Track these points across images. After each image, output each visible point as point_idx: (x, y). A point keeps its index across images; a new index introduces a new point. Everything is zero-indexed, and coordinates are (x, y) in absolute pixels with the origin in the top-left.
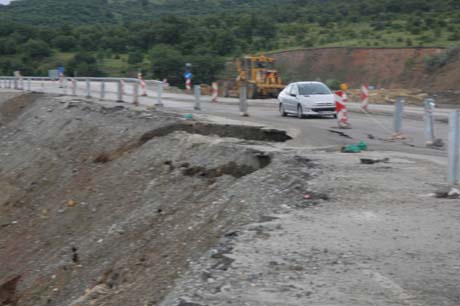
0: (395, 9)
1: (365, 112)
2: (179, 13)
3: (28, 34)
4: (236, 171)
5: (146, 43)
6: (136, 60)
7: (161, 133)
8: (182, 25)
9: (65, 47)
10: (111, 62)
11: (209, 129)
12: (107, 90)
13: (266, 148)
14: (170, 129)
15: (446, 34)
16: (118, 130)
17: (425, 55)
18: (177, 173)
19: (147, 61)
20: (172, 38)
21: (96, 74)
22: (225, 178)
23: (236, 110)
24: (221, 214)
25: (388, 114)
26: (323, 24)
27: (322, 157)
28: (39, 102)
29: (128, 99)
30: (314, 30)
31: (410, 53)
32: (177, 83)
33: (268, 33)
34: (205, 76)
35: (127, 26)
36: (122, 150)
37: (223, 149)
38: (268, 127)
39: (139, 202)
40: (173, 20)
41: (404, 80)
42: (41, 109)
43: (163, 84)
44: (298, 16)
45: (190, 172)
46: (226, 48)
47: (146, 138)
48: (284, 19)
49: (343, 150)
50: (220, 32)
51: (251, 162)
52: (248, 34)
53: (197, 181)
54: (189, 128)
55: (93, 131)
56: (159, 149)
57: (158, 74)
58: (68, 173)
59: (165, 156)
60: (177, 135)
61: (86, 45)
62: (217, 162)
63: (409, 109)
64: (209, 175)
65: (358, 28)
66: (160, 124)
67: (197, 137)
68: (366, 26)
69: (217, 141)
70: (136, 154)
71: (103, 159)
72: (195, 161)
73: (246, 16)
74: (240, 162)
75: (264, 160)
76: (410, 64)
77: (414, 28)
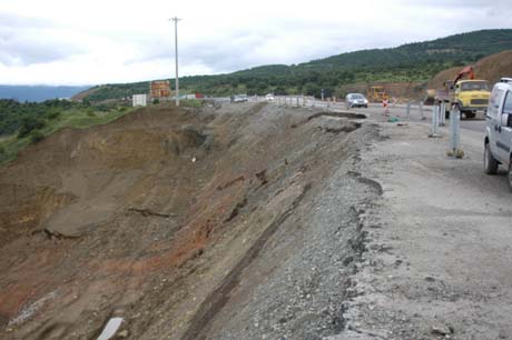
1: (393, 107)
4: (348, 130)
6: (300, 89)
7: (316, 116)
8: (318, 75)
10: (291, 90)
11: (335, 114)
12: (293, 100)
13: (359, 121)
14: (320, 114)
16: (298, 115)
17: (414, 85)
18: (324, 131)
19: (305, 89)
20: (314, 80)
21: (286, 94)
22: (343, 133)
24: (346, 145)
27: (381, 124)
28: (263, 108)
30: (370, 76)
31: (407, 85)
32: (318, 97)
33: (352, 77)
34: (328, 94)
36: (302, 122)
37: (341, 122)
39: (309, 142)
40: (314, 73)
41: (405, 95)
43: (313, 97)
44: (363, 71)
45: (329, 131)
46: (335, 84)
47: (310, 118)
48: (358, 71)
50: (333, 77)
51: (353, 127)
52: (344, 78)
53: (332, 134)
55: (290, 116)
56: (316, 122)
57: (309, 94)
58: (281, 132)
59: (318, 125)
60: (323, 116)
62: (339, 127)
64: (336, 131)
66: (316, 112)
67: (330, 117)
68: (390, 74)
69: (338, 119)
70: (307, 124)
71: (294, 126)
72: (330, 127)
73: (343, 71)
74: (348, 127)
75: (358, 126)
76: (408, 88)
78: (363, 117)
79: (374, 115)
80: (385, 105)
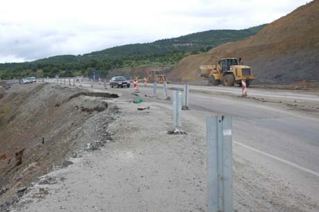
0: (156, 56)
2: (95, 59)
3: (52, 66)
4: (99, 110)
7: (76, 96)
8: (96, 62)
9: (63, 69)
11: (92, 94)
14: (79, 94)
15: (170, 63)
18: (80, 110)
22: (96, 112)
23: (103, 86)
25: (152, 87)
26: (136, 60)
29: (72, 84)
35: (81, 63)
36: (64, 102)
37: (95, 101)
42: (45, 89)
45: (84, 110)
47: (71, 98)
49: (134, 102)
50: (107, 64)
52: (115, 64)
53: (86, 113)
54: (85, 94)
55: (56, 96)
56: (76, 102)
58: (47, 110)
60: (81, 97)
61: (69, 69)
62: (93, 106)
64: (89, 111)
65: (146, 61)
67: (87, 97)
69: (94, 98)
70: (68, 103)
71: (58, 105)
72: (86, 106)
74: (100, 106)
77: (161, 61)
78: (115, 96)
80: (135, 85)
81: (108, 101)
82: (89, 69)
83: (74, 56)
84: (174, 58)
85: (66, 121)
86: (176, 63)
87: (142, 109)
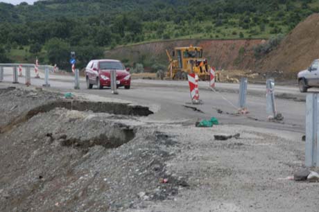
0: (231, 10)
1: (212, 89)
4: (108, 143)
5: (43, 37)
7: (44, 109)
8: (71, 24)
12: (5, 74)
14: (52, 106)
15: (268, 29)
16: (9, 107)
17: (253, 44)
18: (56, 143)
20: (63, 33)
22: (97, 148)
26: (177, 22)
29: (22, 80)
30: (170, 27)
31: (242, 43)
33: (136, 28)
36: (12, 124)
37: (95, 123)
38: (133, 104)
40: (64, 20)
44: (158, 16)
45: (67, 143)
47: (31, 114)
49: (197, 125)
52: (121, 30)
53: (73, 151)
54: (67, 105)
56: (42, 123)
59: (47, 129)
60: (58, 111)
62: (90, 135)
63: (251, 87)
64: (83, 145)
65: (203, 25)
67: (74, 113)
69: (91, 116)
70: (23, 128)
72: (72, 134)
73: (120, 17)
74: (109, 135)
75: (130, 133)
77: (245, 24)
78: (143, 111)
79: (169, 108)
80: (192, 86)
81: (131, 122)
82: (52, 41)
83: (11, 6)
84: (281, 15)
85: (24, 170)
86: (284, 28)
87: (223, 138)
